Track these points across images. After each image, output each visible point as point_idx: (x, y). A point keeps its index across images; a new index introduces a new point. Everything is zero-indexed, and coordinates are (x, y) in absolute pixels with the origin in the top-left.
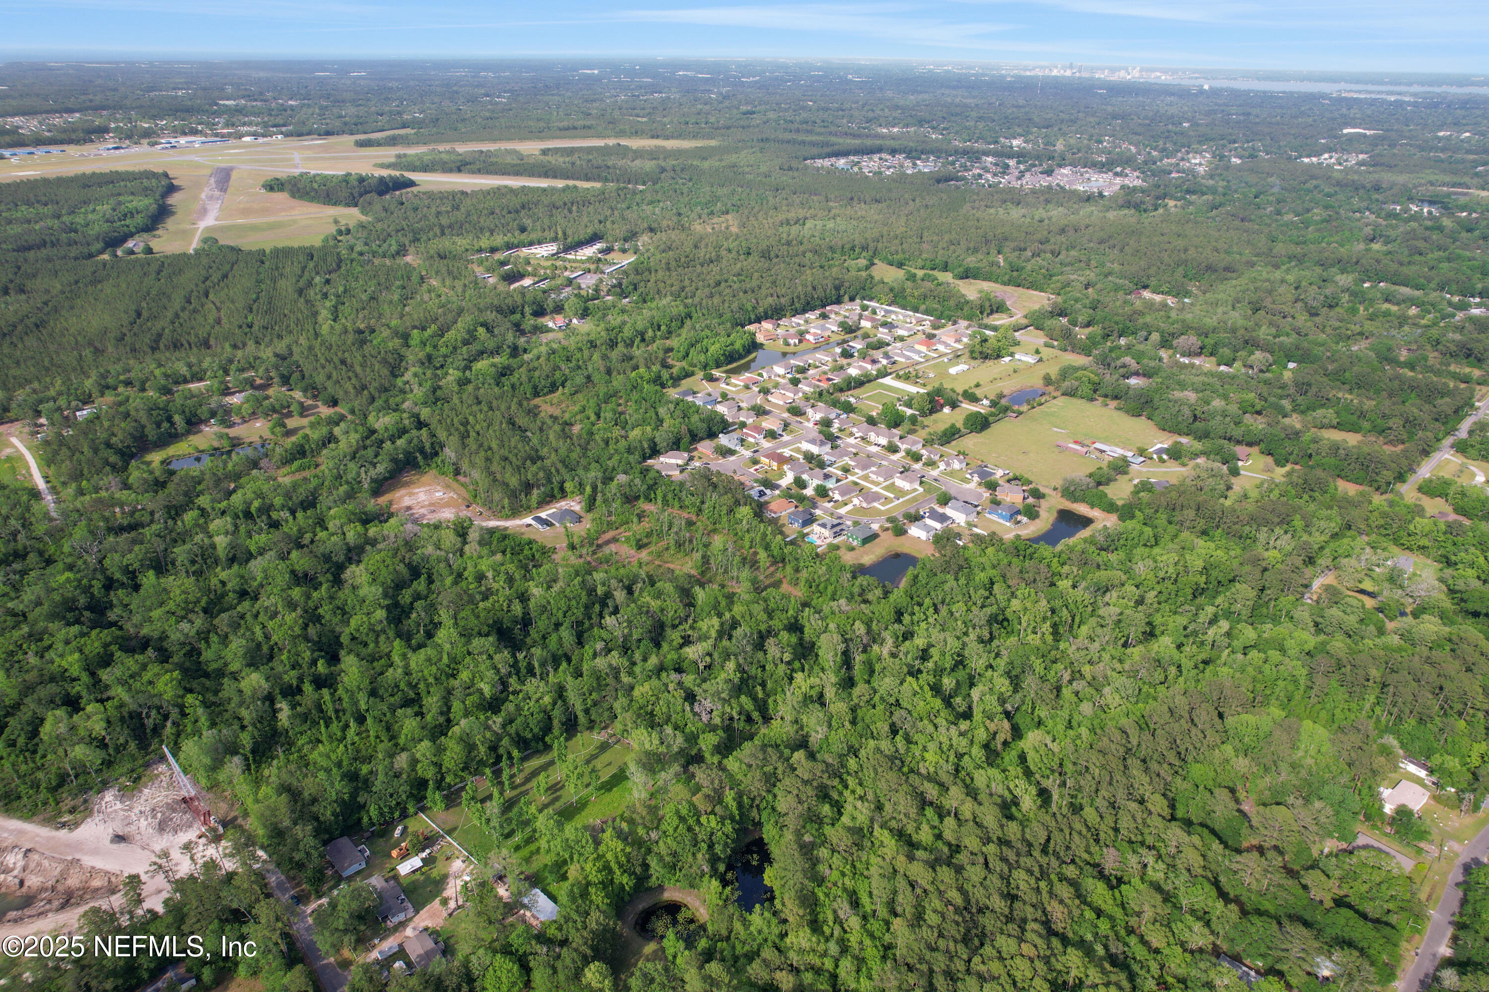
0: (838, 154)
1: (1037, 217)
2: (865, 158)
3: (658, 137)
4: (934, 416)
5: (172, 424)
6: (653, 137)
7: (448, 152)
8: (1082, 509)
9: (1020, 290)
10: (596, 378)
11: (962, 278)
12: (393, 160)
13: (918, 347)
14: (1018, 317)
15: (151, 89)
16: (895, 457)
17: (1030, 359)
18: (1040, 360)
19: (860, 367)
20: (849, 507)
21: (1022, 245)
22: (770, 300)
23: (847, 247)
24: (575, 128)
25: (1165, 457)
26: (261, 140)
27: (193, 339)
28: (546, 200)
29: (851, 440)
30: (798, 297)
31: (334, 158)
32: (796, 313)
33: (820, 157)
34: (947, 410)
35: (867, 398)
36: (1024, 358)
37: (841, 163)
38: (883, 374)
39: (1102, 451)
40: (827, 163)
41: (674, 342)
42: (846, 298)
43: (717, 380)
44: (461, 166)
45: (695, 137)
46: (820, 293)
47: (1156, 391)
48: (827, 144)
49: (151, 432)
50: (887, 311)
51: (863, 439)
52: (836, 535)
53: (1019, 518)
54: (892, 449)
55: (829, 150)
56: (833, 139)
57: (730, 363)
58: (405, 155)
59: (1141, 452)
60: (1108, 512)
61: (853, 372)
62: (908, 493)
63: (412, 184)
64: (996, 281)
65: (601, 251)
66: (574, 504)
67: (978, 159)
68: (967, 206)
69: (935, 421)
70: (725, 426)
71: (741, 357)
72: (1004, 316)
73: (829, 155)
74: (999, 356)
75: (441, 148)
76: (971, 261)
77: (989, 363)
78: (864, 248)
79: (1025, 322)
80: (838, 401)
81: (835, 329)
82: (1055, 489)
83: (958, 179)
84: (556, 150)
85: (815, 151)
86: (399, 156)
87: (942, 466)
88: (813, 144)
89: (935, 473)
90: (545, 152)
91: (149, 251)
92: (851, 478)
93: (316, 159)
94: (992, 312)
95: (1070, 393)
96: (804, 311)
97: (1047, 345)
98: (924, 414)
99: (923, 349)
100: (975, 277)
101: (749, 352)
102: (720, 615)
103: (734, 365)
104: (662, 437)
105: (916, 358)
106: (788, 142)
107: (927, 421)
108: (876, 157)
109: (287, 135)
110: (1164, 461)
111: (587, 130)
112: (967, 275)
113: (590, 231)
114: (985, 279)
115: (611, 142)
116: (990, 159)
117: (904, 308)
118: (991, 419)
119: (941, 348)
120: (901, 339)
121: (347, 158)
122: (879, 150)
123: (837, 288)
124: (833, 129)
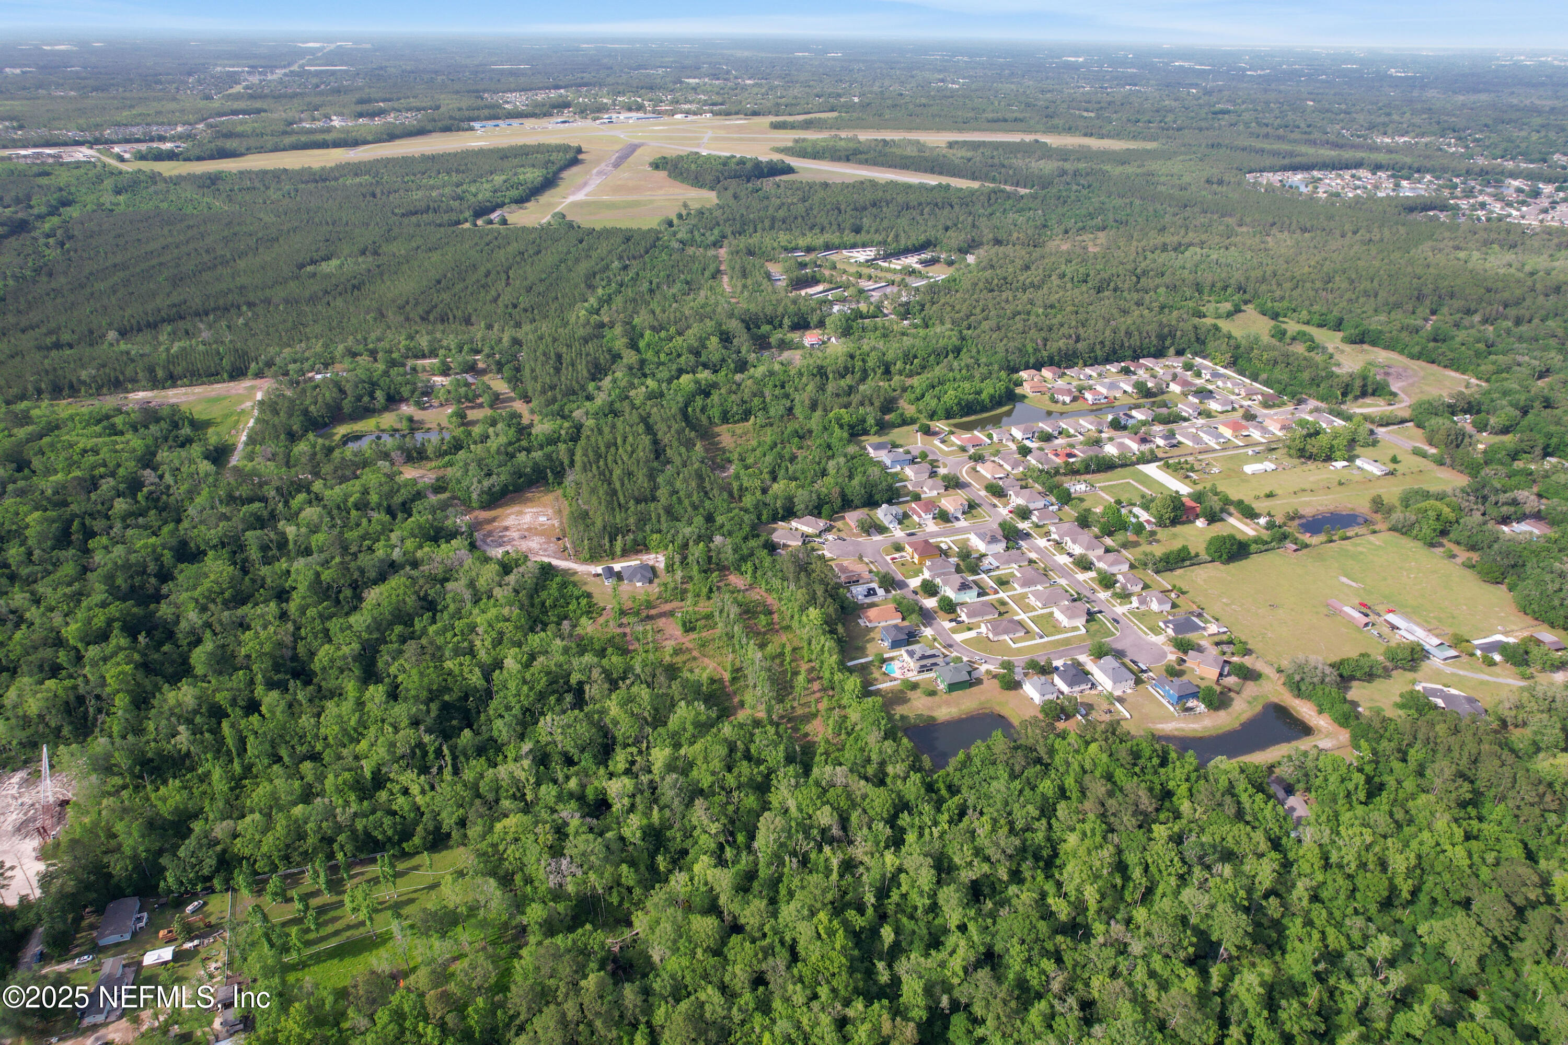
0: (1295, 168)
1: (1528, 268)
2: (1333, 175)
3: (1091, 135)
4: (1179, 529)
5: (373, 398)
6: (1085, 135)
7: (848, 140)
8: (1305, 710)
9: (1434, 367)
10: (797, 411)
11: (1353, 342)
12: (790, 144)
13: (1223, 430)
14: (1401, 408)
15: (639, 67)
16: (1082, 576)
17: (1376, 470)
18: (1392, 473)
19: (1121, 446)
20: (972, 634)
21: (1473, 306)
22: (1061, 343)
23: (1219, 285)
24: (1005, 120)
25: (1497, 657)
26: (691, 118)
27: (459, 314)
28: (901, 199)
29: (1042, 542)
30: (1102, 343)
31: (741, 139)
32: (1094, 361)
33: (1273, 169)
34: (1200, 523)
35: (1101, 489)
36: (1367, 467)
37: (1297, 178)
38: (1152, 458)
39: (1394, 627)
40: (1274, 178)
41: (915, 381)
42: (1172, 351)
43: (935, 434)
44: (851, 155)
45: (1134, 138)
46: (1135, 341)
47: (1536, 553)
48: (1291, 154)
49: (347, 405)
50: (1216, 375)
51: (1058, 543)
52: (923, 669)
53: (1191, 703)
54: (1084, 564)
55: (1287, 161)
56: (1304, 149)
57: (968, 414)
58: (804, 140)
59: (1458, 641)
60: (1341, 725)
61: (1110, 450)
62: (1065, 630)
63: (790, 170)
64: (1401, 352)
65: (923, 262)
66: (658, 559)
67: (1499, 183)
68: (1427, 246)
69: (1175, 536)
70: (893, 495)
71: (984, 409)
72: (1380, 401)
73: (1285, 169)
74: (1329, 459)
75: (843, 135)
76: (1377, 322)
77: (1311, 465)
78: (1241, 289)
79: (1406, 414)
80: (1058, 486)
81: (1129, 389)
82: (1280, 671)
83: (1444, 208)
84: (965, 143)
85: (1268, 161)
86: (796, 141)
87: (1135, 602)
88: (1275, 154)
89: (1120, 609)
90: (951, 145)
91: (504, 222)
92: (1002, 595)
93: (724, 139)
94: (1364, 394)
95: (1402, 530)
96: (1107, 360)
97: (1417, 452)
98: (1161, 523)
99: (1227, 433)
100: (1374, 344)
101: (1000, 404)
102: (677, 746)
103: (973, 418)
104: (802, 497)
105: (1213, 443)
106: (1244, 149)
107: (1162, 534)
108: (1347, 175)
109: (715, 114)
110: (1493, 663)
111: (1017, 123)
112: (1360, 339)
113: (922, 238)
114: (1386, 348)
115: (1028, 138)
116: (1516, 183)
117: (1242, 373)
118: (1253, 547)
119: (1256, 435)
120: (1208, 414)
121: (754, 140)
122: (1359, 165)
123: (1162, 338)
124: (1316, 135)
